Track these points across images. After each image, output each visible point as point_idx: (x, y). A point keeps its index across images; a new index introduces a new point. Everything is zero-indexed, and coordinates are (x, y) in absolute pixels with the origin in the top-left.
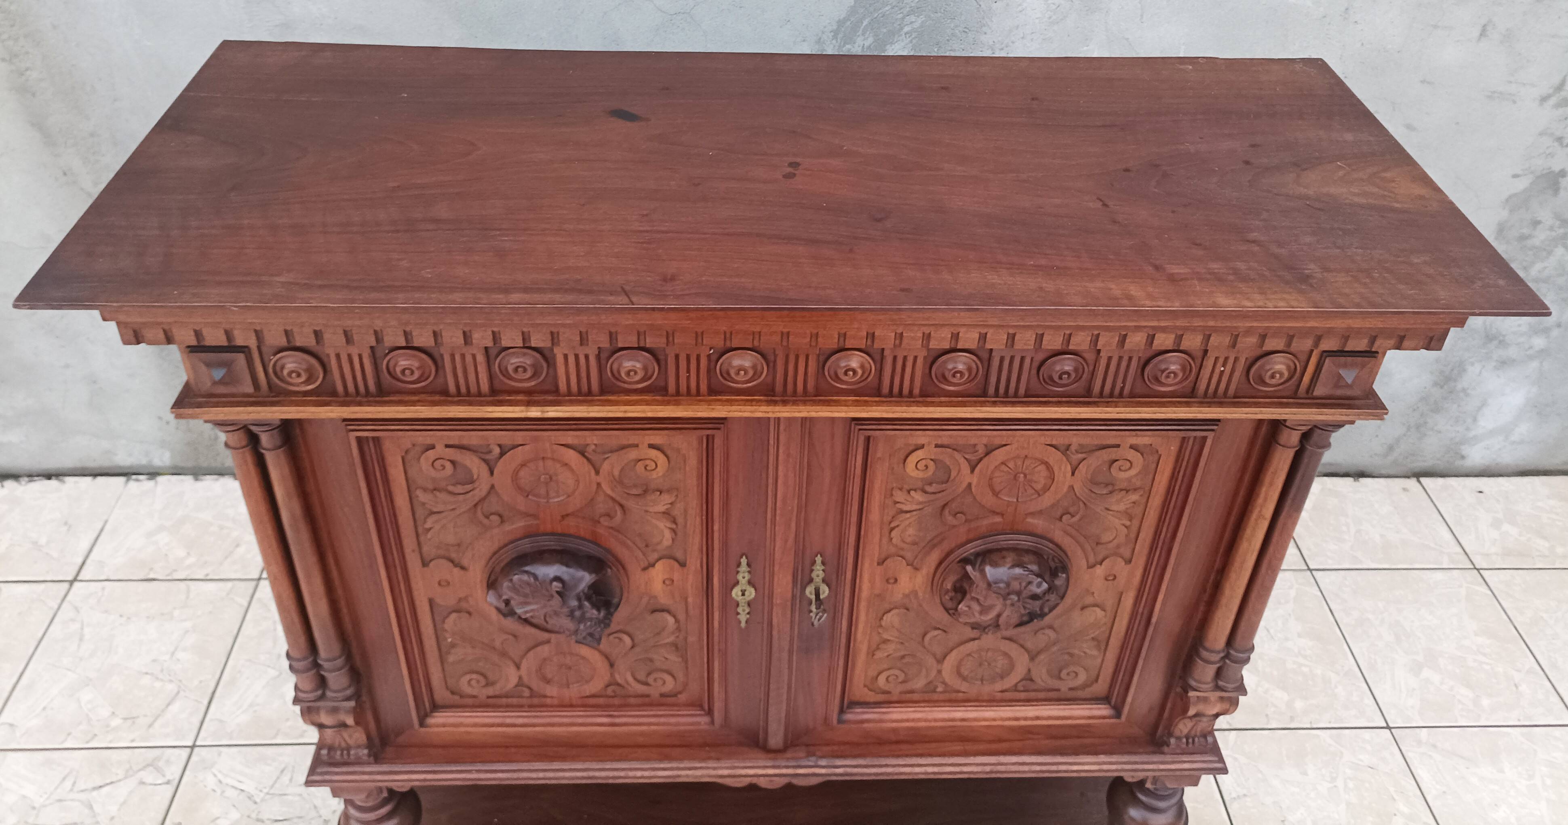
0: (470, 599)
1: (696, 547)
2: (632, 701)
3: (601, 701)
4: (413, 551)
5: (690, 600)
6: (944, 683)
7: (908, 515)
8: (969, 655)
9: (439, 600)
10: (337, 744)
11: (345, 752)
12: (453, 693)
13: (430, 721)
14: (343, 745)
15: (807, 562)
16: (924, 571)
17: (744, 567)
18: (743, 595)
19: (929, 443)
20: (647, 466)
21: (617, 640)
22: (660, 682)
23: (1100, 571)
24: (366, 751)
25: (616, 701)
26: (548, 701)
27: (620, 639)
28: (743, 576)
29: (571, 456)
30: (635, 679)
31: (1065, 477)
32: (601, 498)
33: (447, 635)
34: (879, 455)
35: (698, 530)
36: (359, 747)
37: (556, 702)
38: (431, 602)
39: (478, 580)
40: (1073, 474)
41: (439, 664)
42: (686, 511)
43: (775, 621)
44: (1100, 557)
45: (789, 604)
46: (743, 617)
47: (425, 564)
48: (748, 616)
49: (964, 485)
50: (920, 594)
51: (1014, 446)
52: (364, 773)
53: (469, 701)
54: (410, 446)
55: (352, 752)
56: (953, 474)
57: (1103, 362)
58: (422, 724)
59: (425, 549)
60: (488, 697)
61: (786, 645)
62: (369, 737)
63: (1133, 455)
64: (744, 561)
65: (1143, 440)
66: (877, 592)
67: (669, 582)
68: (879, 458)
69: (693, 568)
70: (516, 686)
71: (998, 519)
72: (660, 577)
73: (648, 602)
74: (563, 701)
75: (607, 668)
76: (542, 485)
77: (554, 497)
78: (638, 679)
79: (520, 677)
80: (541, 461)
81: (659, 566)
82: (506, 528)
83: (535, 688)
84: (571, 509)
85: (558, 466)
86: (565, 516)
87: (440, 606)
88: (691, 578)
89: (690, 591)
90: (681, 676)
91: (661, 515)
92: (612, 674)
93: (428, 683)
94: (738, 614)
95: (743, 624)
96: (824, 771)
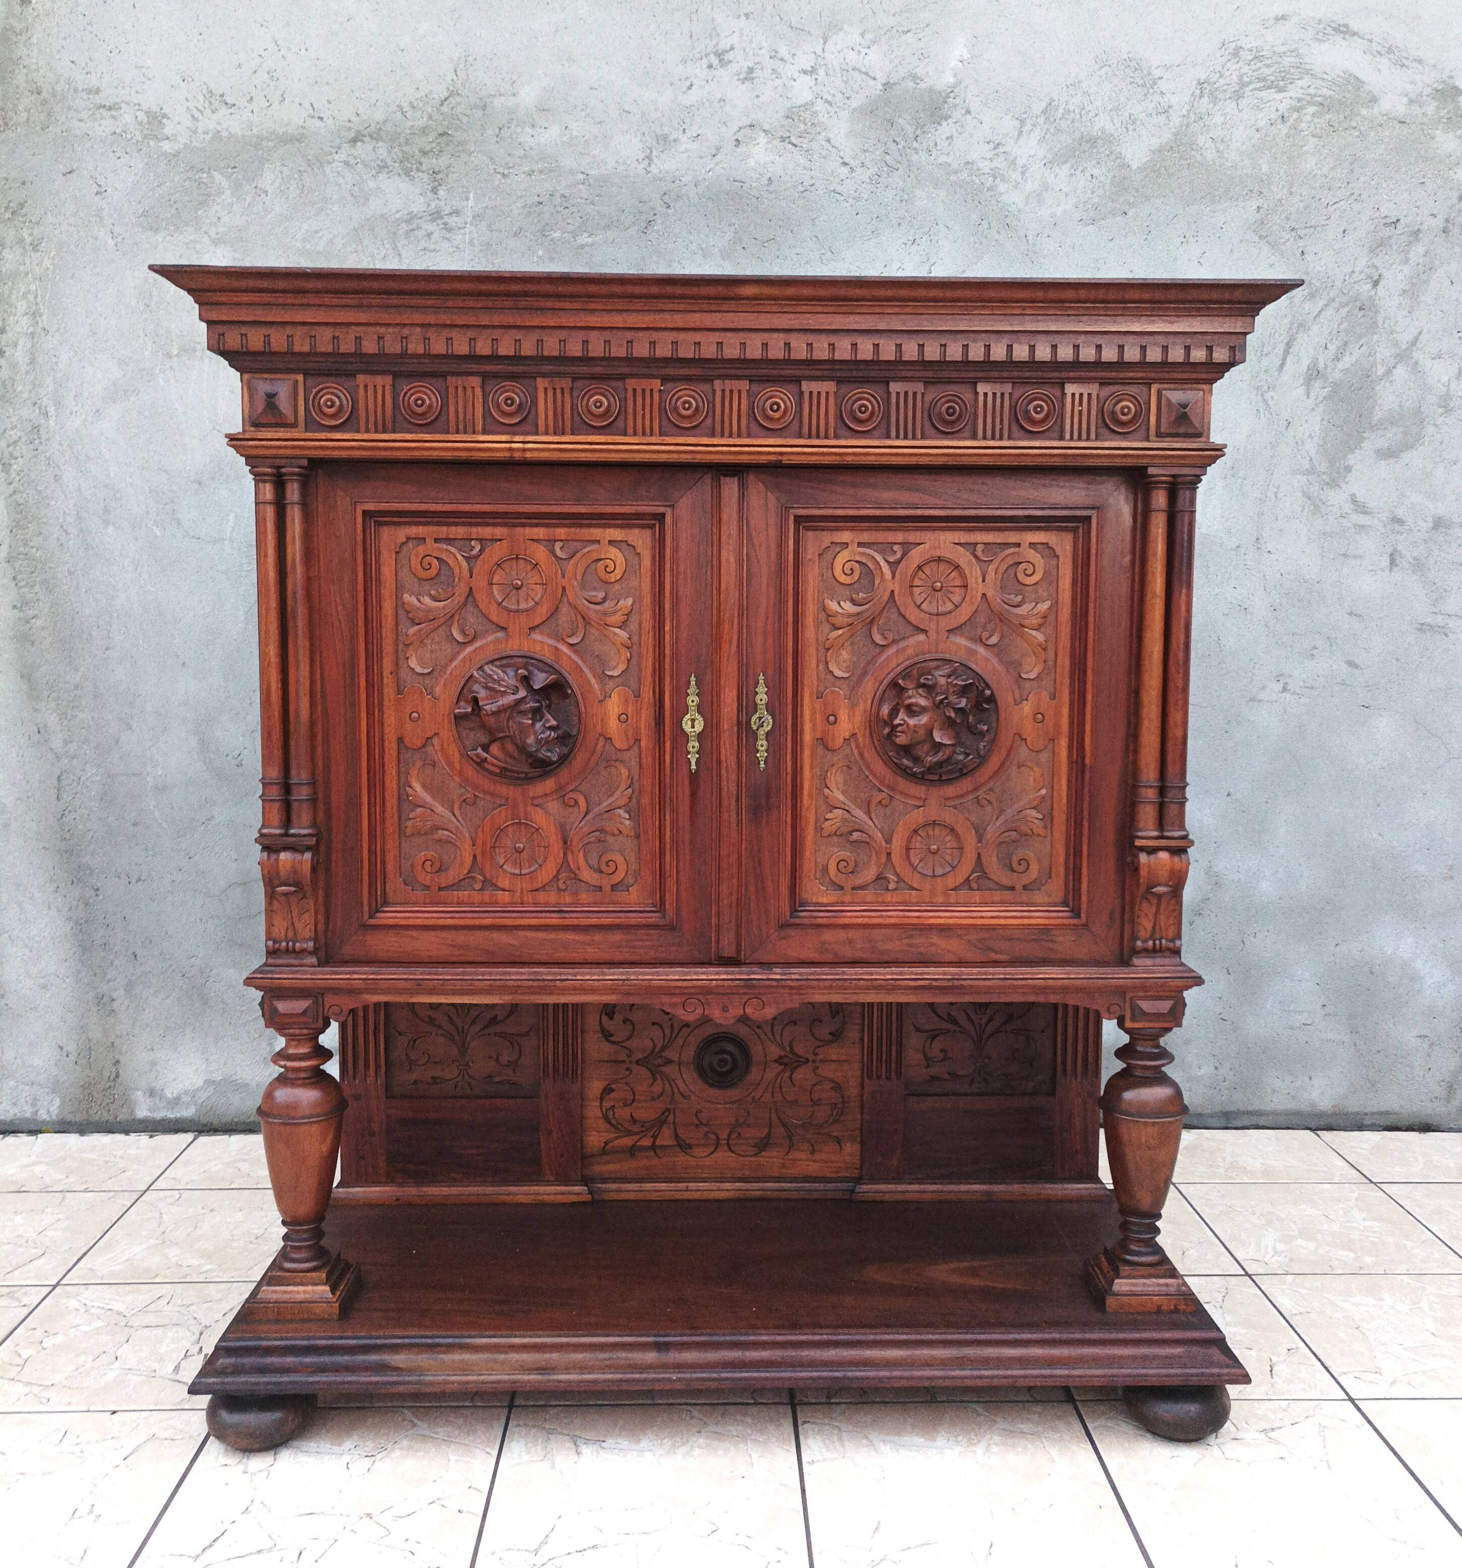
0: (436, 739)
1: (649, 671)
2: (583, 897)
3: (552, 896)
4: (392, 674)
5: (643, 743)
6: (897, 874)
7: (840, 632)
8: (915, 831)
9: (407, 741)
10: (284, 932)
12: (406, 884)
14: (291, 933)
15: (751, 682)
16: (861, 707)
17: (693, 689)
18: (693, 727)
19: (852, 541)
20: (607, 566)
21: (572, 802)
22: (613, 866)
23: (1027, 708)
24: (311, 946)
25: (567, 898)
26: (499, 895)
27: (576, 802)
28: (693, 700)
29: (540, 553)
30: (588, 864)
31: (977, 582)
32: (564, 608)
33: (410, 790)
34: (809, 557)
35: (651, 649)
36: (306, 939)
38: (400, 740)
40: (984, 581)
41: (397, 835)
42: (640, 624)
43: (723, 758)
44: (1026, 692)
45: (735, 729)
46: (693, 758)
47: (399, 691)
48: (698, 753)
49: (887, 594)
50: (860, 740)
51: (927, 546)
54: (405, 540)
55: (298, 943)
56: (877, 582)
57: (981, 399)
59: (403, 672)
60: (439, 888)
61: (733, 789)
62: (316, 926)
63: (1034, 556)
64: (693, 678)
65: (1040, 537)
66: (819, 735)
67: (623, 718)
68: (810, 560)
69: (646, 700)
70: (469, 872)
71: (922, 637)
72: (616, 710)
73: (604, 747)
74: (513, 896)
75: (561, 844)
76: (514, 591)
77: (523, 606)
78: (591, 862)
79: (475, 856)
80: (514, 562)
81: (615, 696)
82: (478, 644)
83: (488, 875)
84: (538, 621)
85: (529, 568)
86: (532, 629)
87: (407, 748)
88: (644, 713)
89: (643, 731)
90: (633, 859)
91: (617, 631)
92: (565, 854)
93: (384, 863)
94: (689, 753)
95: (694, 767)
96: (778, 977)
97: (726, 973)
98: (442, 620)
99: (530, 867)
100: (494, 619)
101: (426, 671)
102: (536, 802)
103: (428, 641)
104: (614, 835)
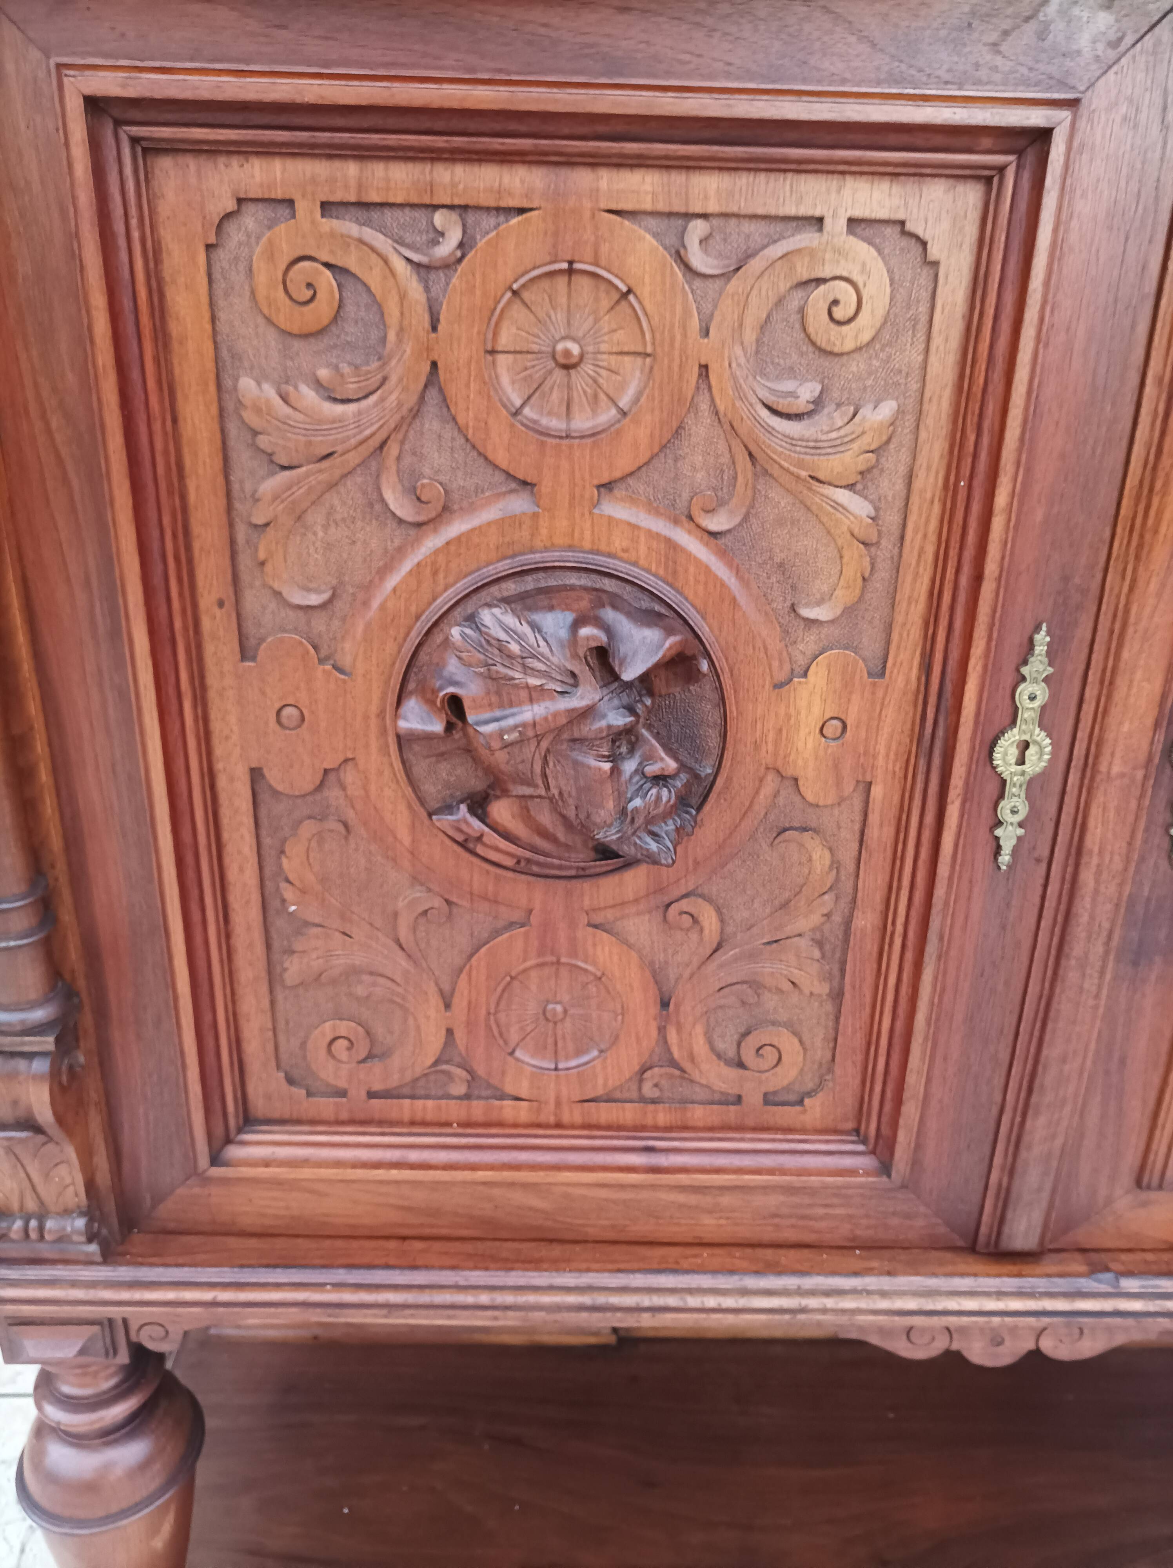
0: (349, 776)
1: (920, 608)
2: (699, 1114)
3: (628, 1113)
4: (221, 604)
5: (877, 791)
9: (273, 776)
10: (16, 1206)
11: (33, 1223)
12: (290, 1081)
13: (234, 1152)
14: (31, 1205)
17: (1037, 664)
18: (1021, 761)
20: (835, 302)
21: (687, 920)
22: (770, 1055)
24: (80, 1223)
25: (662, 1116)
26: (508, 1110)
27: (695, 921)
28: (1032, 692)
29: (641, 257)
30: (713, 1049)
32: (699, 428)
33: (288, 893)
36: (66, 1212)
37: (523, 1112)
38: (256, 775)
39: (374, 709)
41: (264, 988)
42: (909, 481)
47: (246, 652)
48: (1021, 832)
52: (74, 1284)
53: (326, 1106)
54: (231, 206)
55: (50, 1224)
58: (215, 1160)
59: (252, 601)
60: (371, 1095)
62: (90, 1186)
64: (1042, 639)
67: (833, 729)
69: (900, 682)
70: (436, 1063)
72: (816, 710)
73: (776, 794)
74: (539, 1111)
75: (654, 1009)
76: (559, 375)
77: (582, 422)
78: (720, 1046)
79: (450, 1032)
80: (562, 281)
81: (818, 675)
82: (456, 528)
83: (481, 1071)
84: (624, 464)
85: (605, 304)
86: (607, 487)
87: (276, 793)
88: (890, 714)
89: (880, 761)
90: (818, 1042)
91: (843, 496)
92: (662, 1030)
93: (237, 1044)
94: (999, 823)
95: (1005, 858)
96: (1137, 1306)
97: (1020, 1294)
98: (353, 458)
99: (579, 1052)
100: (501, 458)
101: (314, 599)
102: (598, 918)
103: (316, 518)
104: (780, 991)
